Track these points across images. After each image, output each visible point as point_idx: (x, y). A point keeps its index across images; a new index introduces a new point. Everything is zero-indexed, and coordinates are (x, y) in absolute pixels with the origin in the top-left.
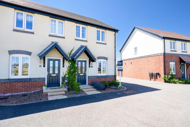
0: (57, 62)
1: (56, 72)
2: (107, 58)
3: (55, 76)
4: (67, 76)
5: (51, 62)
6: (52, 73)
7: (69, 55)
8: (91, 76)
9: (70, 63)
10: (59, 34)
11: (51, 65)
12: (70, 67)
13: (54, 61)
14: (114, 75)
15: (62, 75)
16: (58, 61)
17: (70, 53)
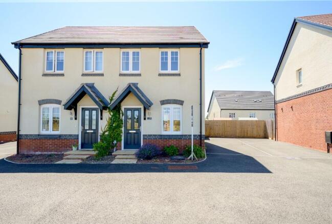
0: (94, 113)
1: (94, 127)
2: (183, 102)
3: (92, 133)
4: (107, 133)
5: (87, 113)
6: (88, 128)
7: (109, 101)
8: (149, 135)
9: (112, 114)
10: (96, 70)
11: (87, 117)
12: (111, 119)
13: (91, 111)
14: (199, 134)
15: (100, 132)
16: (95, 111)
17: (112, 98)
